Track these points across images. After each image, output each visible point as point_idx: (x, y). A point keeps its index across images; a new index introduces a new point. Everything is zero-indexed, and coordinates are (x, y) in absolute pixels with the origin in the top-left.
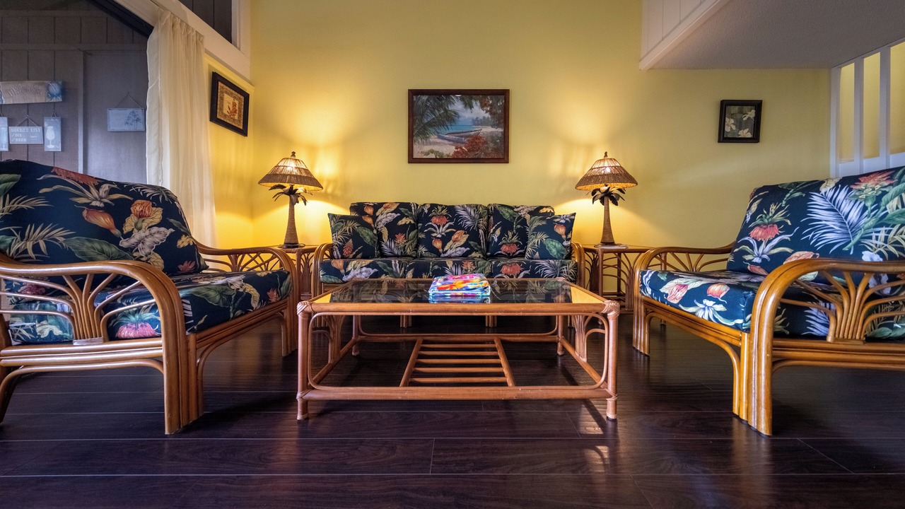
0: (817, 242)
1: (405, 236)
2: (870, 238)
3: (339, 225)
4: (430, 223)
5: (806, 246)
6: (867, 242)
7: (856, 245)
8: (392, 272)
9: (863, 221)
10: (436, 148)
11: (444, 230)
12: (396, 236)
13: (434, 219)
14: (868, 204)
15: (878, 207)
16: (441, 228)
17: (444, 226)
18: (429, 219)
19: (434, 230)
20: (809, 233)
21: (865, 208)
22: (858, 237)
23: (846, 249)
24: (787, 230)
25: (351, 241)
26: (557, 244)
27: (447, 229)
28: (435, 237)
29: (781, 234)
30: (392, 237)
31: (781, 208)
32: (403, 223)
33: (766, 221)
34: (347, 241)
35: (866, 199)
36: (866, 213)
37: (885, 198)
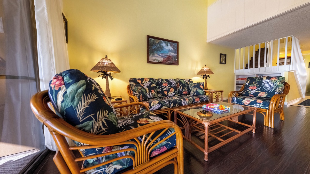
0: (266, 90)
1: (154, 91)
2: (276, 89)
3: (136, 88)
4: (162, 86)
5: (263, 91)
6: (275, 90)
7: (274, 91)
8: (166, 105)
9: (274, 86)
10: (157, 58)
11: (167, 88)
12: (151, 91)
13: (163, 84)
14: (274, 83)
15: (276, 84)
16: (166, 87)
17: (167, 86)
18: (162, 84)
19: (164, 88)
20: (264, 88)
21: (274, 84)
22: (274, 89)
23: (272, 91)
24: (259, 87)
25: (141, 94)
26: (202, 91)
27: (168, 87)
28: (165, 90)
29: (257, 88)
30: (150, 91)
31: (255, 83)
32: (153, 86)
33: (253, 85)
34: (140, 94)
35: (274, 82)
36: (274, 85)
37: (277, 82)
